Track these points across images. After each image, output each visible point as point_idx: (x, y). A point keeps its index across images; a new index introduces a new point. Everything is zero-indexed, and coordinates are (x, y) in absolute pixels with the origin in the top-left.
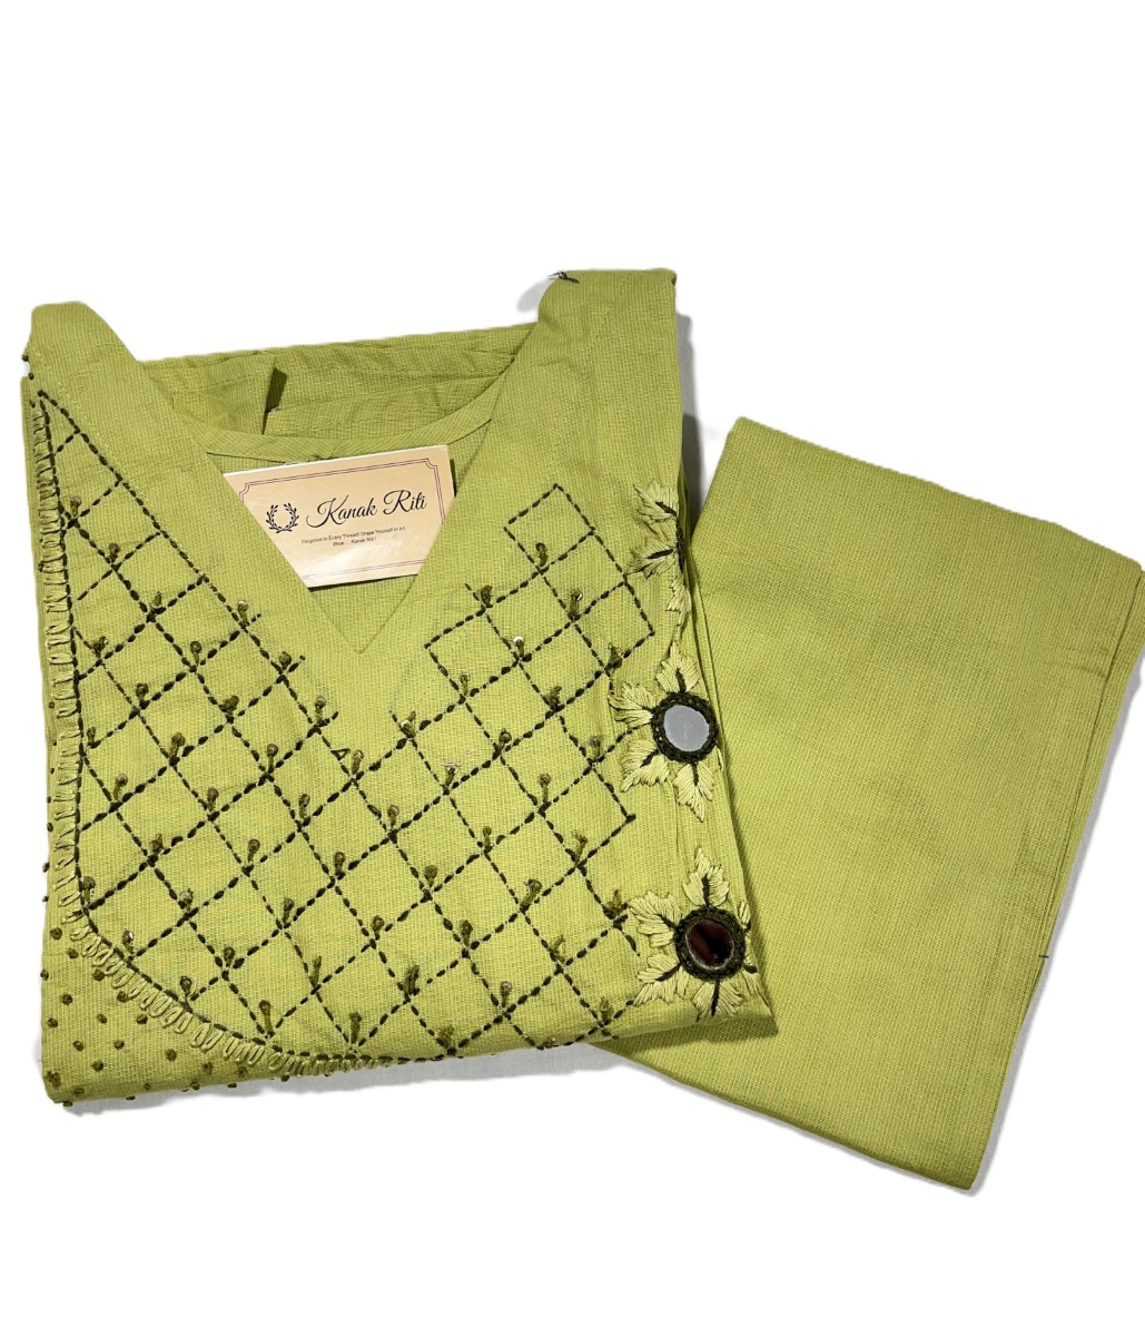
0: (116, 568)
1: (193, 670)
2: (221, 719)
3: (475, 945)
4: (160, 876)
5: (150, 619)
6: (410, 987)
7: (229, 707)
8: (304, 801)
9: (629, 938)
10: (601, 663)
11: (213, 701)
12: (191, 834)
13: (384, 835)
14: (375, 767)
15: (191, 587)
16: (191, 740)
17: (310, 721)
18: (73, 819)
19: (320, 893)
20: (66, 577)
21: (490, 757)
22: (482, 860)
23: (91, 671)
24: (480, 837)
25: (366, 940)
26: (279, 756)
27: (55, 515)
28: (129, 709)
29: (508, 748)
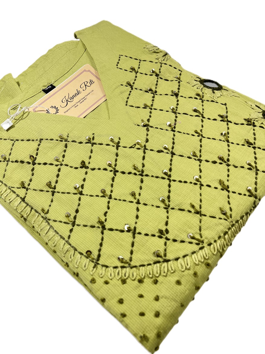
2: (84, 170)
7: (83, 165)
11: (77, 168)
13: (170, 155)
14: (147, 141)
17: (114, 146)
26: (114, 164)
28: (50, 194)
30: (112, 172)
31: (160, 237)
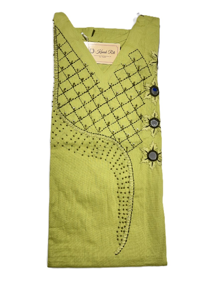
0: (66, 56)
1: (77, 73)
2: (81, 81)
3: (119, 120)
4: (70, 104)
5: (71, 65)
6: (108, 125)
7: (82, 80)
8: (93, 95)
9: (142, 121)
10: (142, 79)
11: (80, 79)
12: (75, 99)
13: (106, 102)
14: (105, 91)
15: (77, 60)
16: (76, 84)
17: (95, 83)
18: (57, 94)
19: (95, 109)
20: (58, 57)
21: (123, 92)
22: (121, 107)
23: (61, 72)
24: (121, 104)
25: (102, 117)
26: (90, 88)
27: (56, 47)
28: (66, 78)
29: (126, 91)
30: (87, 91)
31: (79, 118)
